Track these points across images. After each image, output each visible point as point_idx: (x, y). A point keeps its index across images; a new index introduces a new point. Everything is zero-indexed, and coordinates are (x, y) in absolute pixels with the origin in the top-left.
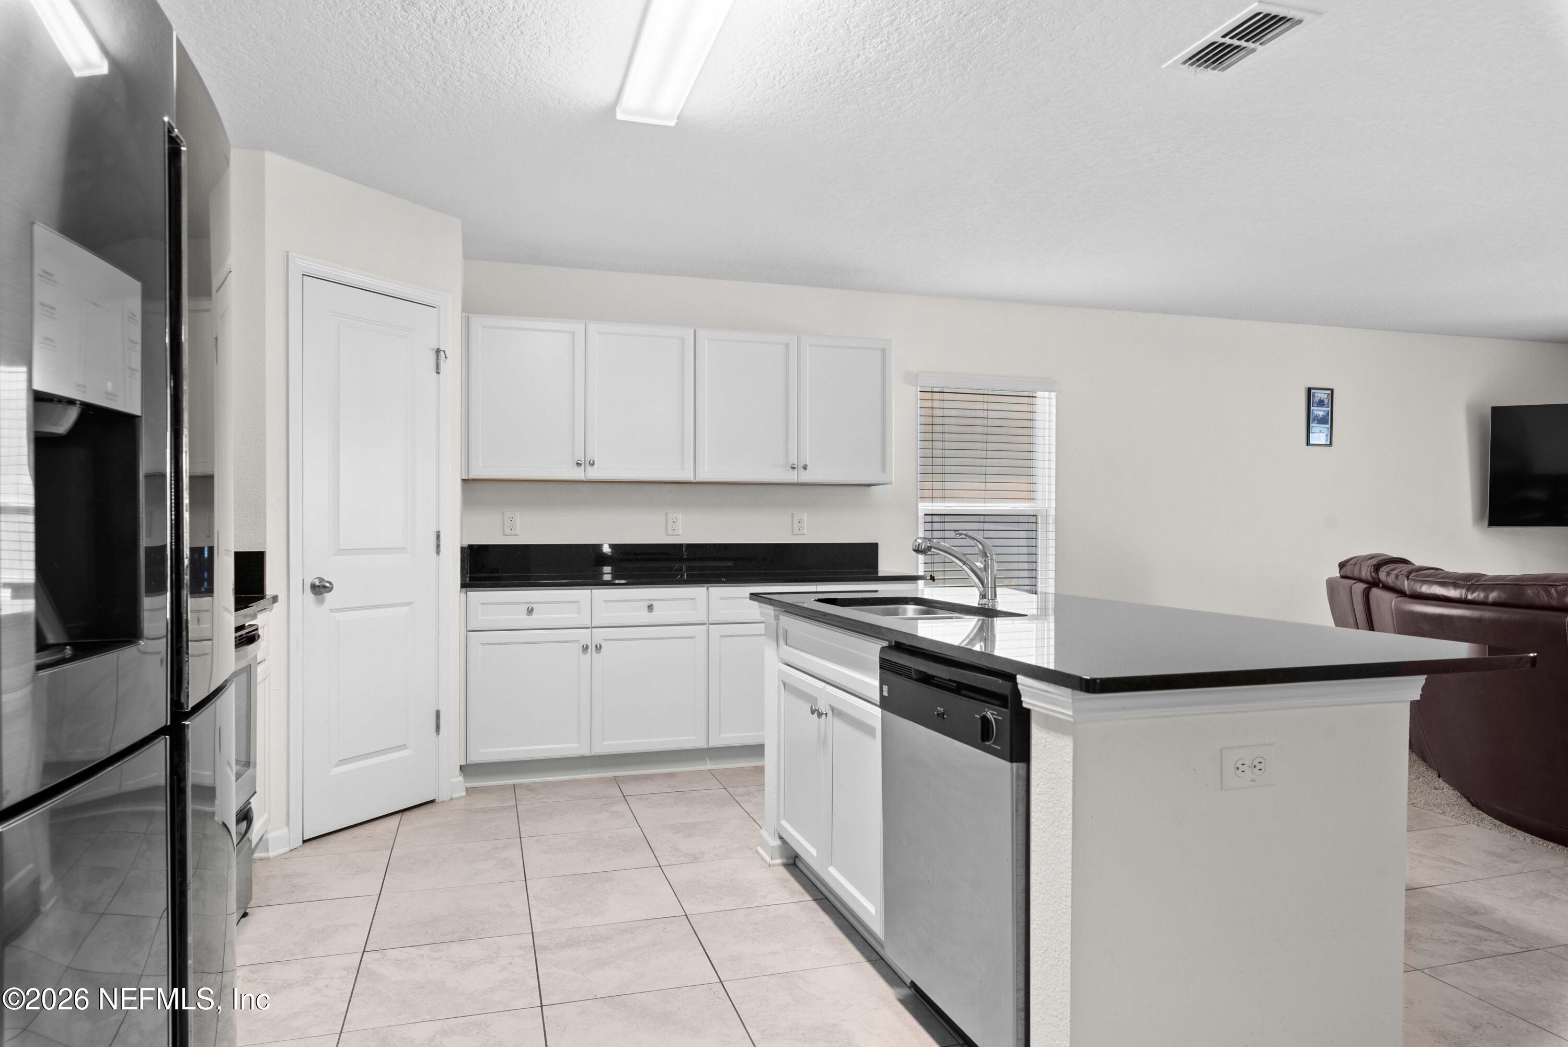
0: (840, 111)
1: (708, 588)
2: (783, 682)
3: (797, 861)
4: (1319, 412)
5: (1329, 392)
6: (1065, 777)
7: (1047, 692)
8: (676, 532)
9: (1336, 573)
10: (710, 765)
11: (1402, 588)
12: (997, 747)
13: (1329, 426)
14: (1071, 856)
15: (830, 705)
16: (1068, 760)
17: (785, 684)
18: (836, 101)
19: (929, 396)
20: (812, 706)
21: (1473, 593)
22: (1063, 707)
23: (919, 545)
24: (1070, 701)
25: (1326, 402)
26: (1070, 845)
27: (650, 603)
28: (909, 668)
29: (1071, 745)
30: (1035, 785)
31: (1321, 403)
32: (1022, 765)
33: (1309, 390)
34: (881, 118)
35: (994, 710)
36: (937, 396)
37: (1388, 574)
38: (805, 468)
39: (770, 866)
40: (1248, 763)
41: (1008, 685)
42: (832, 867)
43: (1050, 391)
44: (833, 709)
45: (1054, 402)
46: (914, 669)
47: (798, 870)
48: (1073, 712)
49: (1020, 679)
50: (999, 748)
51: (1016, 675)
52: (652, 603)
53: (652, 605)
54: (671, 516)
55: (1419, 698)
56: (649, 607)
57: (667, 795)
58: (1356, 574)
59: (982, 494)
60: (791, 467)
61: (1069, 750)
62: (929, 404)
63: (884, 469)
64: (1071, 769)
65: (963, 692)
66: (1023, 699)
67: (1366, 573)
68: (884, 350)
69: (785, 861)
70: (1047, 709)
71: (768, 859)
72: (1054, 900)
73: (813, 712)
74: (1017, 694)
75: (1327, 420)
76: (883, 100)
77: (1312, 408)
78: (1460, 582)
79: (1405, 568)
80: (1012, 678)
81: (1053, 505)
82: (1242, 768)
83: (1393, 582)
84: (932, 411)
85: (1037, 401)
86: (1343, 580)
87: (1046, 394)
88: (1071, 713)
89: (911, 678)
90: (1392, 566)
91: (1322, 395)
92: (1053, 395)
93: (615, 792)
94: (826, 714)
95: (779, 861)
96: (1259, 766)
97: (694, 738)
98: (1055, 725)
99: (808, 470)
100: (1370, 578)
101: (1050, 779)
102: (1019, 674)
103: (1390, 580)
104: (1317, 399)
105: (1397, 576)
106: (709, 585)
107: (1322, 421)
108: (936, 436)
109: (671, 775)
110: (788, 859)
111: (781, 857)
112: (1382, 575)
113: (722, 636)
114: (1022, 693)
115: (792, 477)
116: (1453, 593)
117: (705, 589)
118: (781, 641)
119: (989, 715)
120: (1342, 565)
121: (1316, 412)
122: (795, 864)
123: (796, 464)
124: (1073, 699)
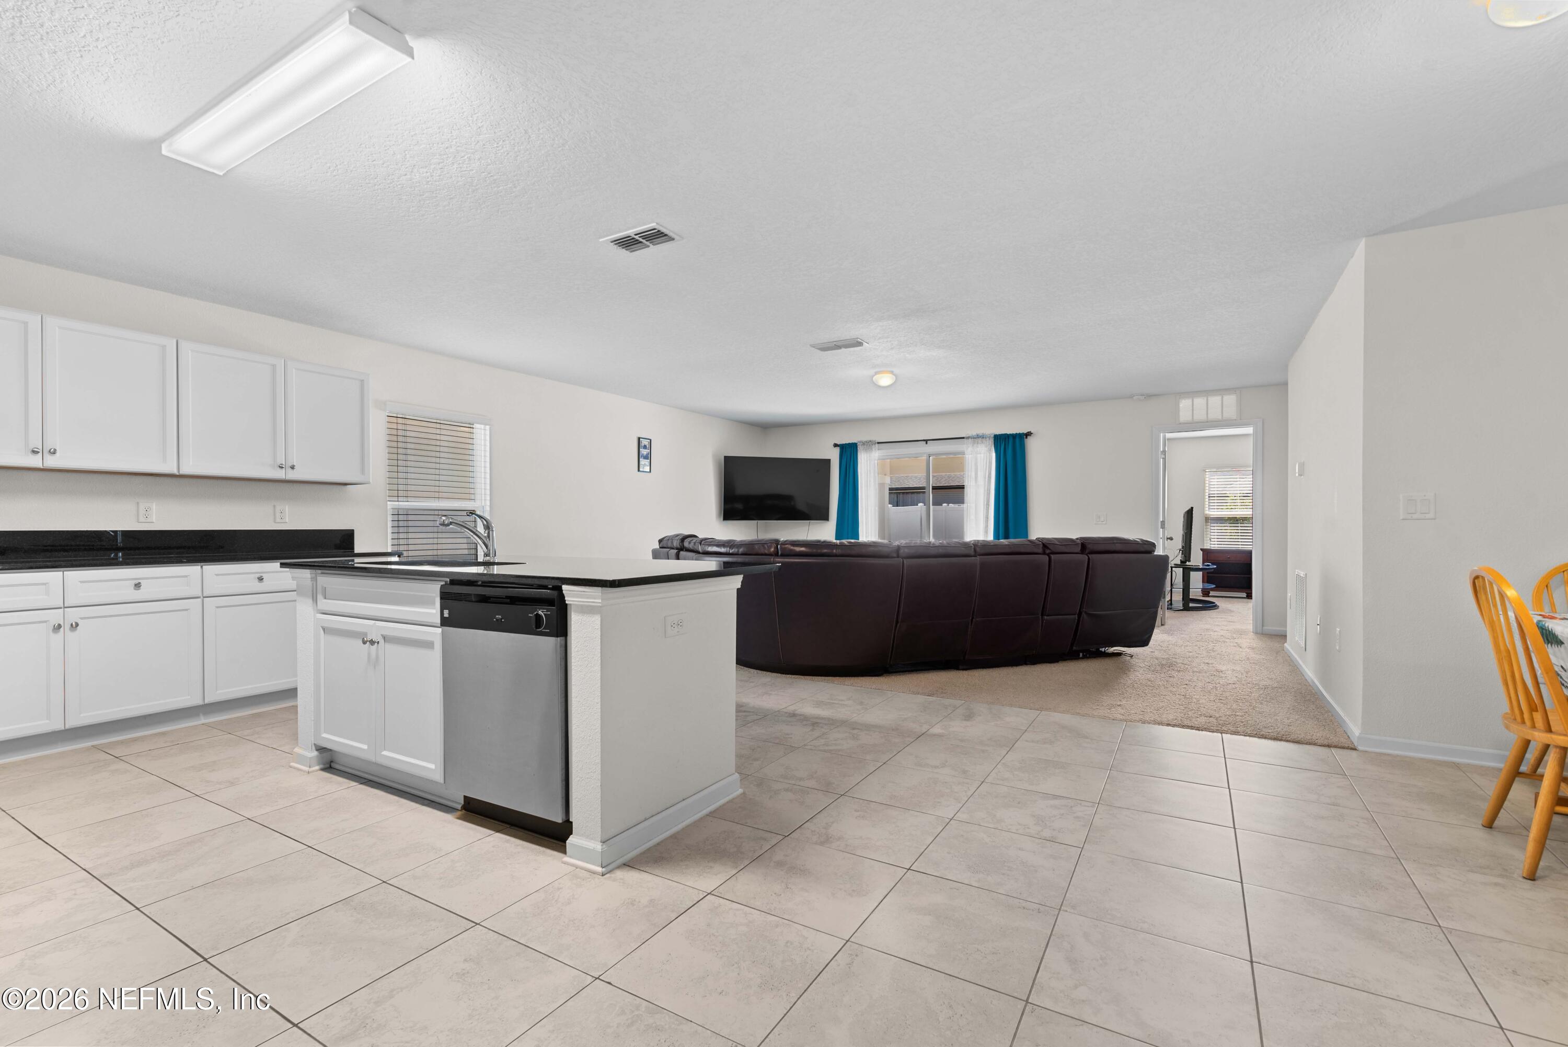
0: (375, 204)
1: (202, 567)
2: (322, 627)
3: (332, 764)
4: (644, 452)
5: (649, 441)
6: (596, 638)
7: (584, 592)
8: (149, 520)
9: (657, 546)
10: (203, 720)
11: (697, 549)
12: (546, 631)
13: (649, 460)
14: (600, 680)
15: (382, 635)
16: (597, 628)
17: (324, 629)
18: (375, 197)
19: (394, 420)
20: (364, 638)
21: (732, 549)
22: (595, 599)
23: (443, 521)
24: (600, 594)
25: (648, 447)
26: (599, 674)
27: (137, 582)
28: (470, 595)
29: (600, 619)
30: (574, 647)
31: (645, 447)
32: (563, 638)
33: (639, 438)
34: (406, 218)
35: (544, 609)
36: (400, 421)
37: (690, 543)
38: (293, 467)
39: (308, 773)
40: (676, 623)
41: (555, 593)
42: (385, 751)
43: (486, 424)
44: (384, 637)
45: (488, 433)
46: (474, 594)
47: (335, 770)
48: (602, 600)
49: (564, 587)
50: (548, 631)
51: (561, 587)
52: (140, 581)
53: (140, 583)
54: (142, 507)
55: (740, 587)
56: (136, 585)
57: (169, 748)
58: (669, 545)
59: (437, 495)
60: (279, 466)
61: (599, 622)
62: (394, 426)
63: (363, 471)
64: (599, 633)
65: (517, 603)
66: (566, 599)
67: (676, 543)
68: (362, 381)
69: (322, 766)
70: (581, 601)
71: (306, 769)
72: (588, 708)
73: (364, 643)
74: (562, 597)
75: (648, 457)
76: (413, 207)
77: (641, 450)
78: (726, 544)
79: (695, 539)
80: (559, 589)
81: (488, 503)
82: (674, 626)
83: (693, 547)
84: (397, 431)
85: (474, 431)
86: (661, 549)
87: (482, 426)
88: (600, 601)
89: (472, 602)
90: (690, 539)
91: (644, 442)
92: (488, 427)
93: (103, 756)
94: (378, 642)
95: (317, 768)
96: (681, 624)
97: (189, 697)
98: (588, 610)
99: (295, 470)
100: (679, 546)
101: (585, 641)
102: (564, 584)
103: (691, 546)
104: (643, 445)
105: (695, 543)
106: (202, 564)
107: (646, 457)
108: (400, 451)
109: (164, 734)
110: (324, 764)
111: (319, 764)
112: (686, 544)
113: (217, 607)
114: (565, 595)
115: (280, 474)
116: (723, 550)
117: (200, 567)
118: (320, 597)
119: (540, 612)
120: (660, 541)
121: (643, 452)
122: (331, 767)
123: (284, 464)
124: (602, 593)
